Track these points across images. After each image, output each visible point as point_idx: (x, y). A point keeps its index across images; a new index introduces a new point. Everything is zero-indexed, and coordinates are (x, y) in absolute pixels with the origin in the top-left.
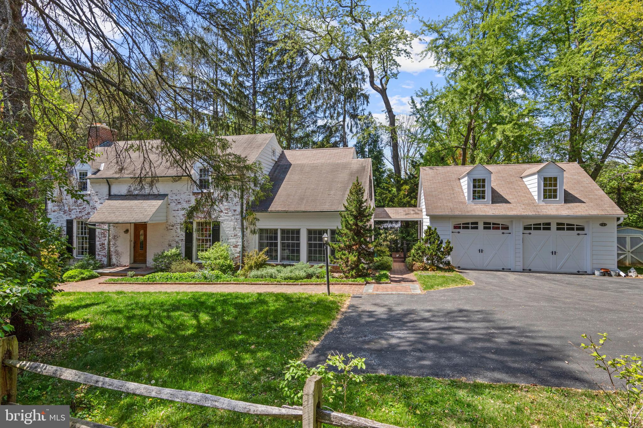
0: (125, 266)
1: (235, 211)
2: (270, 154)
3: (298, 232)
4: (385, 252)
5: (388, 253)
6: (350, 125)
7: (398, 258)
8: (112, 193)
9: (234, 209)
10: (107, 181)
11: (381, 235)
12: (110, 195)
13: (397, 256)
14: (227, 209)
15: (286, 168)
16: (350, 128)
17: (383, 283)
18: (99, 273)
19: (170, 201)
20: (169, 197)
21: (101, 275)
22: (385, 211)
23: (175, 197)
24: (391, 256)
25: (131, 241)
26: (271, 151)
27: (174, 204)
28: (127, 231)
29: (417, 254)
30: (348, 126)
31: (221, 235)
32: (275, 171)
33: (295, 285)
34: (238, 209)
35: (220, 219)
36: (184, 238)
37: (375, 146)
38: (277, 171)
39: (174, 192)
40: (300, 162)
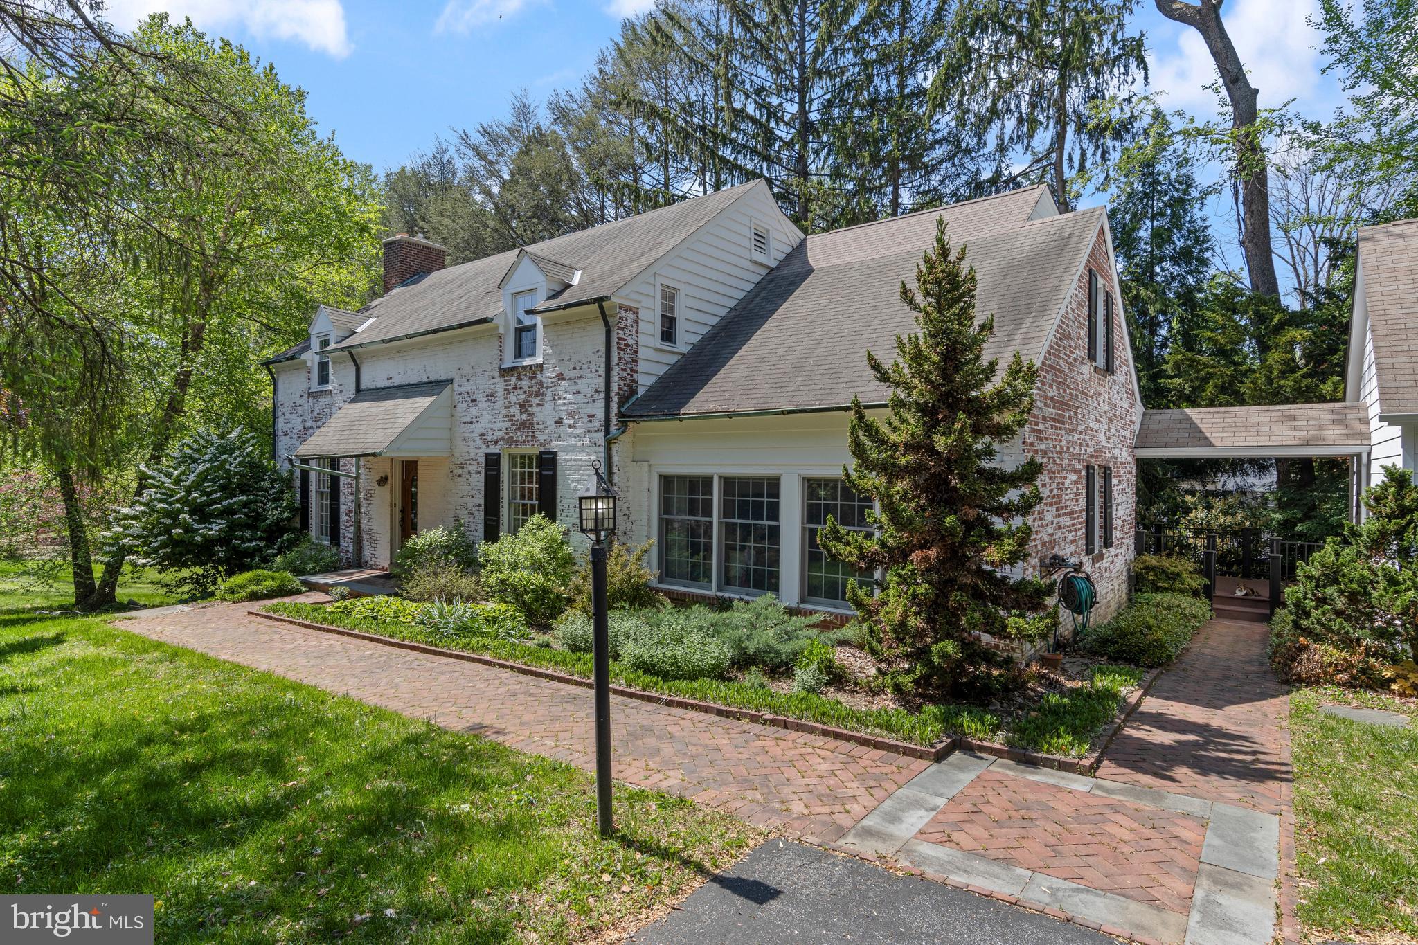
0: (382, 569)
1: (591, 416)
2: (746, 243)
3: (773, 485)
4: (1179, 575)
5: (1196, 582)
6: (1076, 158)
7: (1243, 601)
8: (363, 387)
9: (589, 411)
10: (351, 354)
11: (1187, 511)
12: (358, 389)
13: (1239, 593)
14: (572, 414)
15: (792, 283)
16: (1076, 165)
17: (1049, 764)
18: (304, 583)
19: (457, 397)
20: (455, 385)
21: (310, 590)
22: (1189, 419)
23: (467, 387)
24: (1208, 592)
25: (393, 505)
26: (746, 232)
27: (465, 405)
28: (383, 481)
29: (1322, 601)
30: (1070, 159)
31: (559, 493)
32: (756, 296)
33: (650, 699)
34: (600, 413)
35: (555, 446)
36: (482, 502)
37: (1176, 222)
38: (763, 294)
39: (464, 372)
40: (840, 261)
